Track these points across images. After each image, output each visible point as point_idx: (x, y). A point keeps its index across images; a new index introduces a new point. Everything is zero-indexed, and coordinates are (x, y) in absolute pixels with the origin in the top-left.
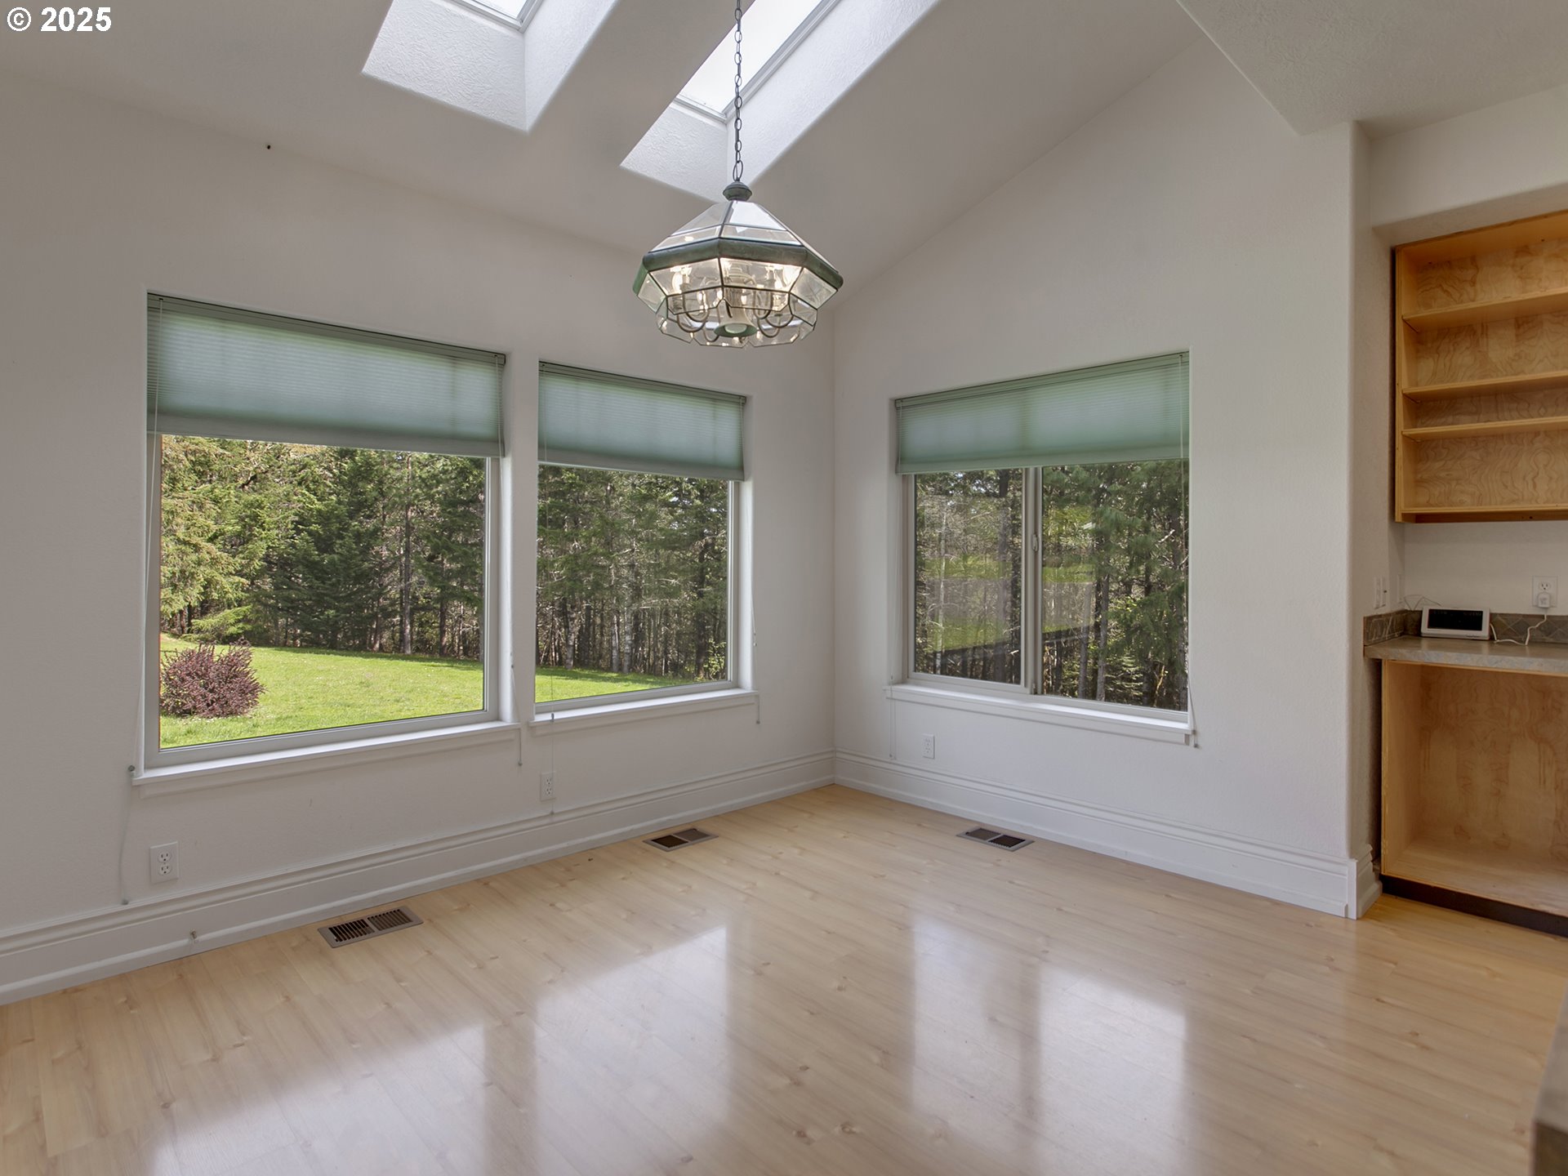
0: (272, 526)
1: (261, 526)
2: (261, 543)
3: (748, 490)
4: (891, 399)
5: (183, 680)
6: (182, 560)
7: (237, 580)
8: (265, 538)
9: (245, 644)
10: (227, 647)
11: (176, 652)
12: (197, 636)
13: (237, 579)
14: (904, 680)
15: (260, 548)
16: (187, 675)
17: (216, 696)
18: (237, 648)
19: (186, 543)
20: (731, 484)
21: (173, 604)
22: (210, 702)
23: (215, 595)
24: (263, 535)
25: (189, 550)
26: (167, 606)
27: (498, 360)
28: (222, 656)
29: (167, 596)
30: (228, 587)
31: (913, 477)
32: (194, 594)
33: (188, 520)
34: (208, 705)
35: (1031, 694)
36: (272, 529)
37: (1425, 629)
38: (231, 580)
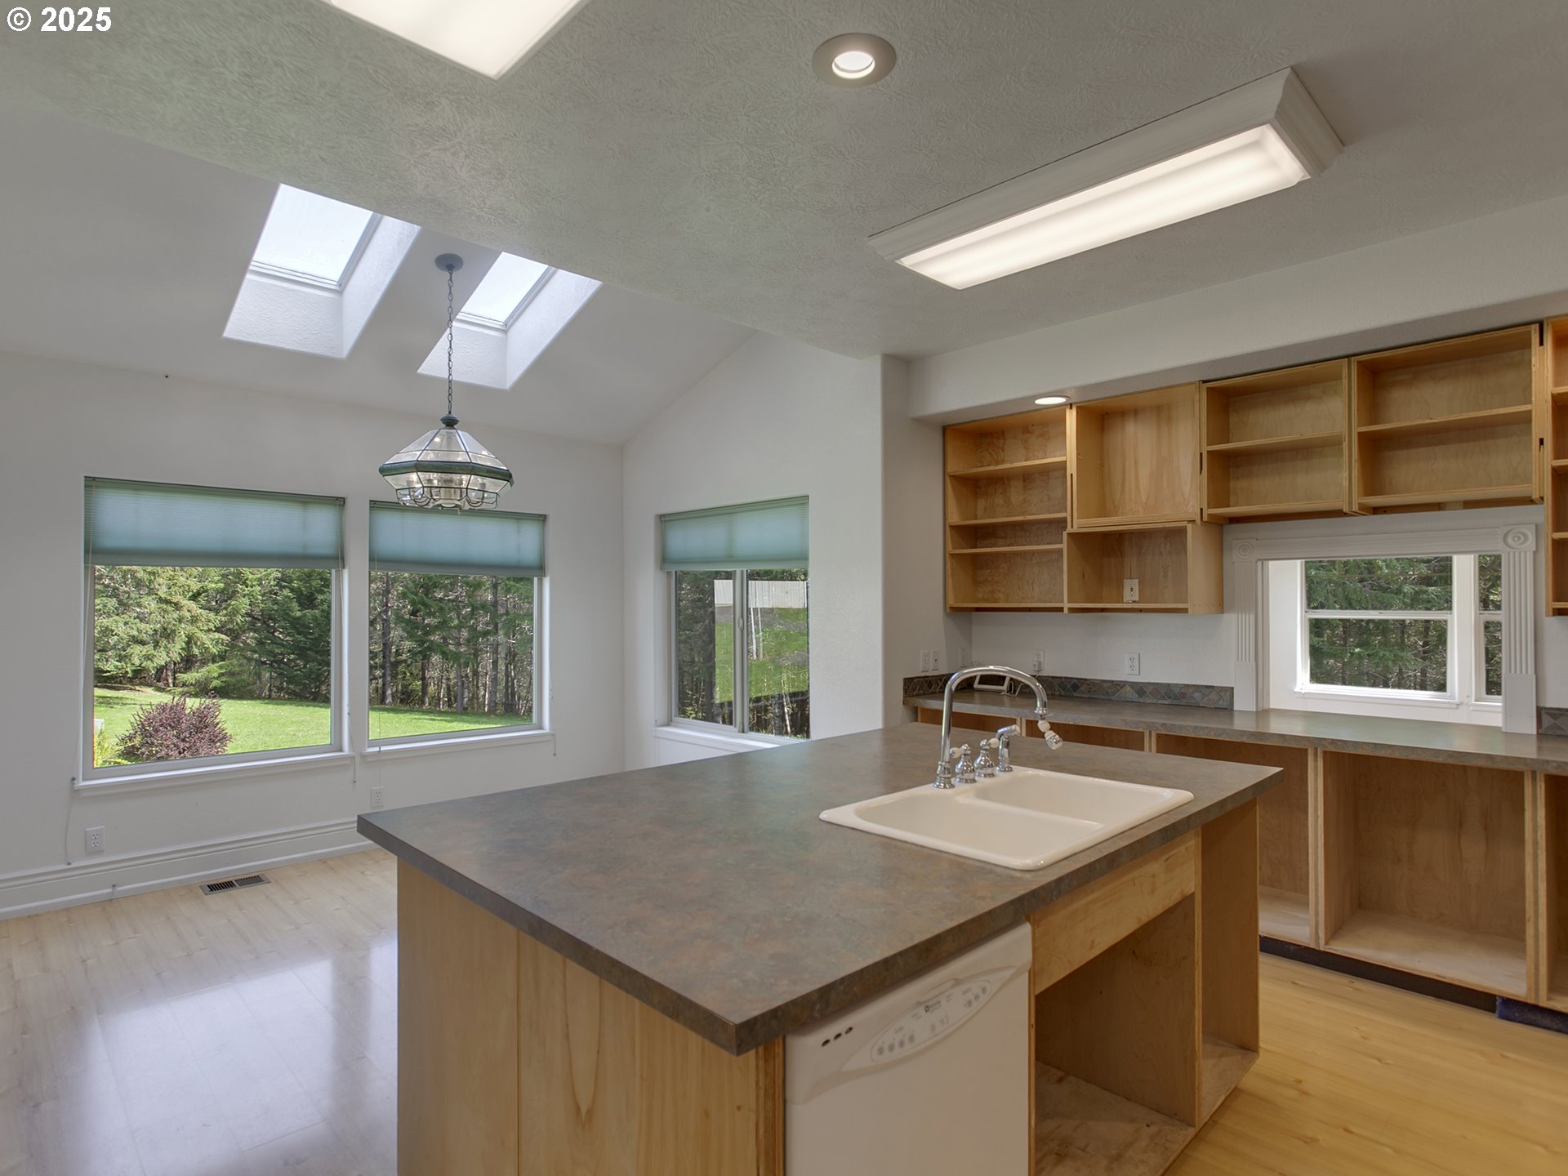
0: (255, 583)
1: (244, 583)
2: (244, 599)
3: (547, 582)
4: (657, 516)
5: (157, 731)
6: (164, 618)
7: (217, 637)
8: (248, 594)
9: (214, 697)
10: (198, 700)
11: (151, 705)
12: (181, 689)
13: (217, 635)
14: (669, 723)
15: (243, 604)
16: (161, 726)
17: (187, 745)
18: (208, 701)
19: (167, 602)
20: (536, 579)
21: (155, 660)
22: (182, 751)
23: (196, 651)
24: (246, 592)
25: (170, 608)
26: (149, 662)
27: (339, 502)
28: (194, 708)
29: (149, 653)
30: (208, 643)
31: (674, 573)
32: (177, 648)
33: (170, 580)
34: (180, 753)
35: (739, 732)
36: (254, 586)
37: (976, 685)
38: (211, 636)
